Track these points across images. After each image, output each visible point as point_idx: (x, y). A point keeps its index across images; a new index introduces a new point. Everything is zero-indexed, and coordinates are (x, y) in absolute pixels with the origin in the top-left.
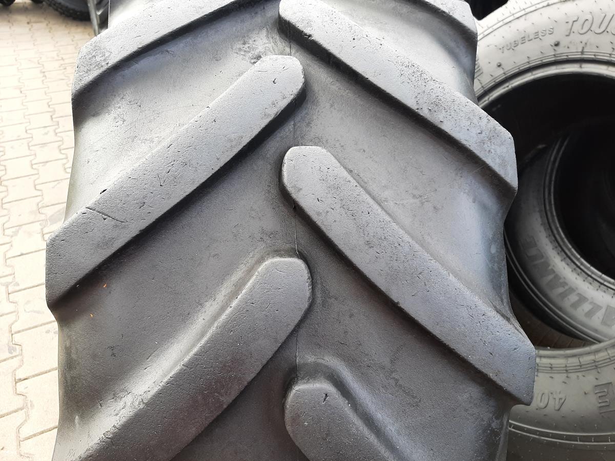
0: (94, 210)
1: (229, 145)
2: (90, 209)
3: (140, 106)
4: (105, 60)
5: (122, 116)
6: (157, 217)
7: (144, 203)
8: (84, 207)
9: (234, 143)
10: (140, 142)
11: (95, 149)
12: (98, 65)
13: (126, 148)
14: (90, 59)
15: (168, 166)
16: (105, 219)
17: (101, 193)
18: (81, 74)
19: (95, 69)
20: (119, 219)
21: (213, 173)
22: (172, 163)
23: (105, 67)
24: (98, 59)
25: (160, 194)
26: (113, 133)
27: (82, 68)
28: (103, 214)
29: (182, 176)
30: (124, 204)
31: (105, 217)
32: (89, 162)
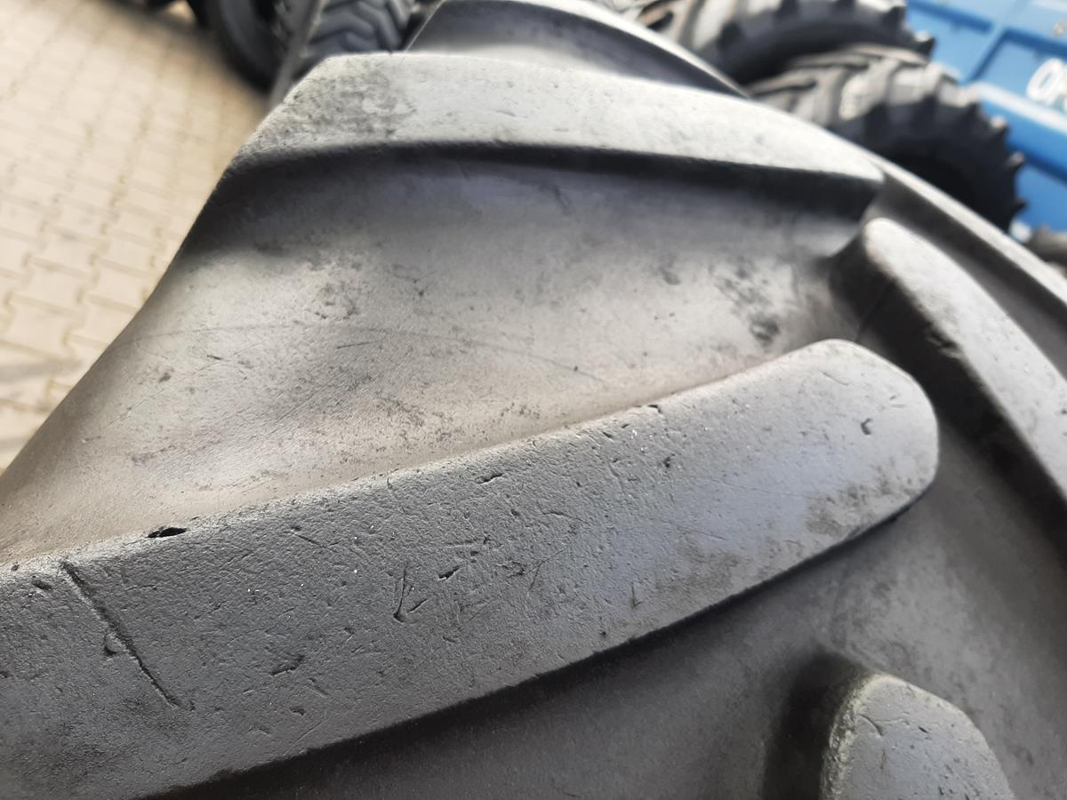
0: (89, 591)
1: (685, 568)
2: (76, 580)
3: (421, 294)
4: (387, 119)
5: (355, 293)
6: (320, 742)
7: (301, 658)
8: (57, 556)
9: (704, 571)
10: (376, 402)
11: (213, 348)
12: (362, 121)
13: (319, 398)
14: (344, 94)
15: (459, 553)
16: (109, 653)
17: (153, 535)
18: (298, 118)
19: (345, 127)
20: (165, 680)
21: (600, 650)
22: (473, 547)
23: (378, 138)
24: (369, 106)
25: (376, 649)
26: (299, 329)
27: (308, 106)
28: (115, 626)
29: (486, 615)
30: (221, 626)
31: (117, 644)
32: (166, 378)
